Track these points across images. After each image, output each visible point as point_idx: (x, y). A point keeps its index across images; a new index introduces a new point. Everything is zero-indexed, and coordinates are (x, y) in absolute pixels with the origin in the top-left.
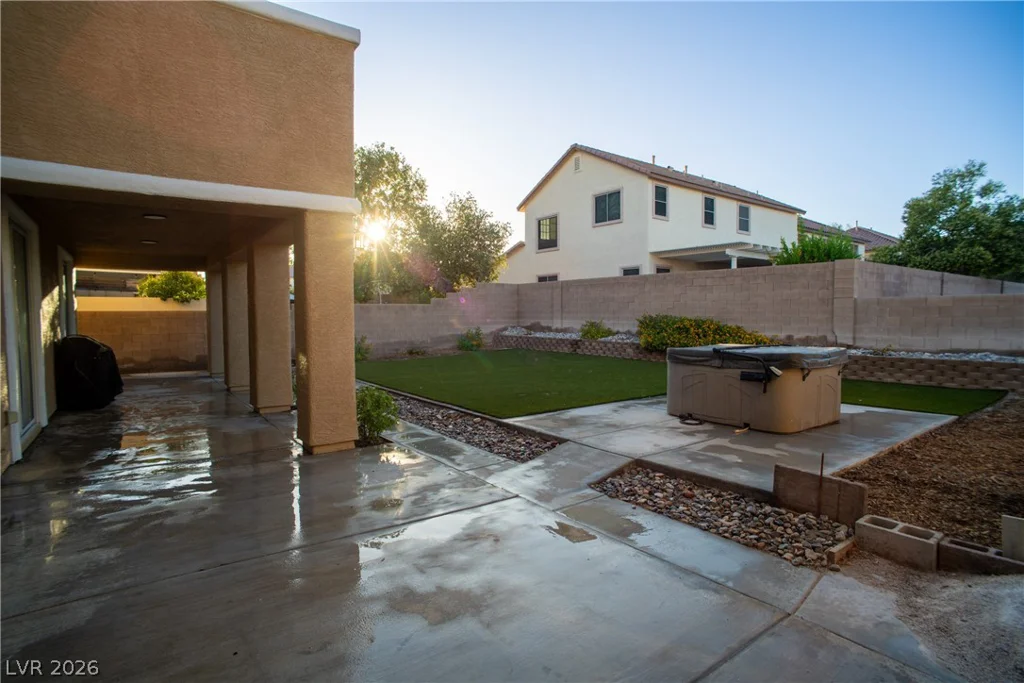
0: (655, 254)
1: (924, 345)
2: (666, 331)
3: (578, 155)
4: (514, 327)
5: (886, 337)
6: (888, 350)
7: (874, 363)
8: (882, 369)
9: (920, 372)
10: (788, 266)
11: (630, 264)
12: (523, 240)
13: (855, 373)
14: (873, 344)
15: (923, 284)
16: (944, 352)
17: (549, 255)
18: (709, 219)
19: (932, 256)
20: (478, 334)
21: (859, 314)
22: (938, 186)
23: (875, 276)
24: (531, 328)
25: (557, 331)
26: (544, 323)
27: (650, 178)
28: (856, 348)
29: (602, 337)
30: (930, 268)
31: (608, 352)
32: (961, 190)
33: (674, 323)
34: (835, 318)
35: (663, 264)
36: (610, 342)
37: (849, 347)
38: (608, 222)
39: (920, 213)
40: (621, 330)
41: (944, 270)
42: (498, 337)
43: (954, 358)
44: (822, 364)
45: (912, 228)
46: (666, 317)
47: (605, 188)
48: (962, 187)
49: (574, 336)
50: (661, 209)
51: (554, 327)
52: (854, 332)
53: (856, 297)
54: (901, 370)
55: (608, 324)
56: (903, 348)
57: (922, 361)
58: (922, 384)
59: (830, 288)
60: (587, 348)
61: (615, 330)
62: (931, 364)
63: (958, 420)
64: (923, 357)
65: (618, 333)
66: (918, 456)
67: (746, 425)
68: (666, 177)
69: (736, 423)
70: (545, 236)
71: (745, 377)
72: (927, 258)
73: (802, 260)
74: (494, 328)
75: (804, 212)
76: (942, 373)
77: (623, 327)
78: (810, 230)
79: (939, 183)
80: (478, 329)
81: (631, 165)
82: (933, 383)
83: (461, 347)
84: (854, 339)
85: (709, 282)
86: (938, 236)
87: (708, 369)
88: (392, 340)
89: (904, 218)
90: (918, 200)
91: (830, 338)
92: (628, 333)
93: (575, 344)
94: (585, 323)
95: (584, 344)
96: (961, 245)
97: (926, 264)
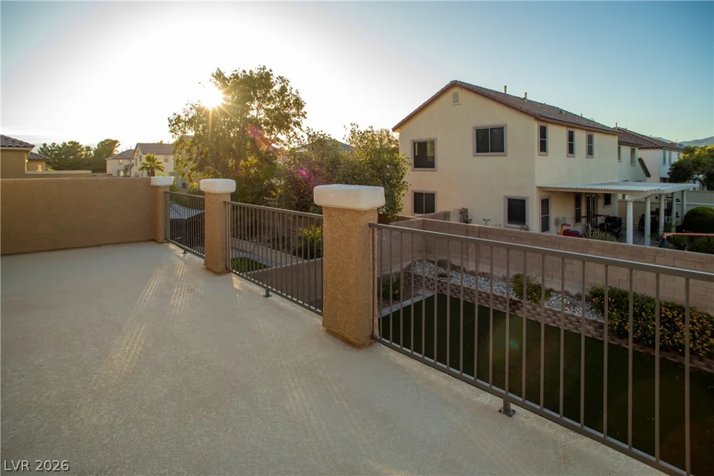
0: (541, 189)
3: (456, 90)
4: (420, 261)
11: (515, 194)
17: (424, 174)
18: (571, 149)
24: (442, 265)
25: (473, 274)
26: (456, 262)
27: (537, 119)
38: (490, 153)
40: (555, 288)
42: (410, 274)
47: (487, 122)
49: (501, 288)
74: (404, 265)
77: (558, 286)
81: (518, 107)
92: (565, 293)
93: (513, 304)
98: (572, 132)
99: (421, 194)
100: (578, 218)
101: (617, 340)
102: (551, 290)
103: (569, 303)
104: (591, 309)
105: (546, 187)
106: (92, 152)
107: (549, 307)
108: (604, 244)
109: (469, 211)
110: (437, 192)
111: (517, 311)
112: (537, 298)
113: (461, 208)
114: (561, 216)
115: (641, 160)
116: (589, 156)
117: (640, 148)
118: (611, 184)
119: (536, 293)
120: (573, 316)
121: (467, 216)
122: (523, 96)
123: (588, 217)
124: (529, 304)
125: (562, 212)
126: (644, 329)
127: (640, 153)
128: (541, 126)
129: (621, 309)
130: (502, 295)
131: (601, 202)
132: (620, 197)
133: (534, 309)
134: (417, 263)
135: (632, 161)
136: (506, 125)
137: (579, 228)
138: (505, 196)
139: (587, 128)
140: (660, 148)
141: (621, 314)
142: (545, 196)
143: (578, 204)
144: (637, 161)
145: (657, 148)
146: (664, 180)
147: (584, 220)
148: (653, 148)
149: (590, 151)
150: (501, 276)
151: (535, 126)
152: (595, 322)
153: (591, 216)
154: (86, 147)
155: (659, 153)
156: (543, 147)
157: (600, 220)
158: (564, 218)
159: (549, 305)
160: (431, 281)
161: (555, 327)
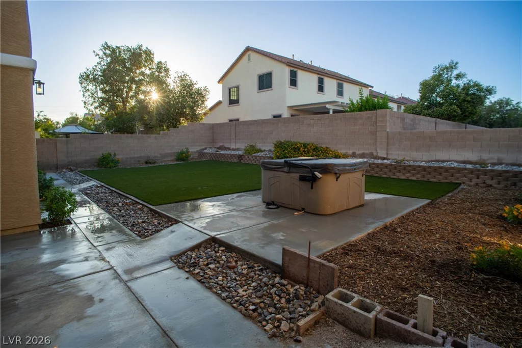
0: (290, 107)
1: (421, 157)
2: (287, 149)
3: (250, 52)
4: (210, 148)
5: (403, 153)
6: (404, 160)
7: (395, 168)
8: (399, 171)
9: (419, 172)
10: (353, 113)
11: (276, 113)
12: (221, 99)
13: (385, 173)
14: (396, 157)
15: (426, 124)
16: (432, 161)
17: (235, 108)
18: (321, 89)
19: (432, 110)
20: (188, 152)
21: (390, 140)
22: (435, 74)
23: (399, 119)
24: (220, 148)
25: (234, 150)
26: (227, 145)
27: (288, 65)
28: (388, 159)
29: (254, 153)
30: (431, 117)
31: (257, 162)
32: (446, 76)
33: (292, 145)
34: (377, 143)
35: (294, 113)
36: (258, 156)
37: (384, 159)
38: (265, 90)
39: (427, 88)
40: (266, 149)
41: (438, 117)
42: (201, 154)
43: (436, 165)
44: (349, 170)
45: (423, 95)
46: (288, 142)
47: (264, 71)
48: (447, 74)
49: (240, 153)
50: (293, 83)
51: (231, 148)
52: (387, 150)
53: (388, 130)
54: (409, 172)
55: (259, 146)
56: (411, 159)
57: (419, 166)
58: (420, 179)
59: (375, 125)
60: (246, 159)
61: (263, 149)
62: (424, 168)
63: (431, 202)
64: (421, 165)
65: (264, 151)
66: (399, 230)
67: (303, 209)
68: (296, 65)
69: (298, 207)
70: (234, 98)
71: (302, 179)
72: (430, 111)
73: (360, 110)
74: (199, 148)
75: (372, 87)
76: (430, 173)
77: (267, 147)
78: (376, 97)
79: (436, 72)
80: (188, 149)
81: (277, 58)
82: (425, 179)
83: (178, 160)
84: (387, 154)
85: (312, 122)
86: (436, 100)
87: (282, 173)
88: (136, 156)
89: (419, 90)
90: (426, 81)
91: (375, 154)
92: (270, 151)
93: (240, 157)
94: (246, 145)
95: (245, 157)
96: (446, 105)
97: (429, 115)
98: (322, 79)
106: (61, 125)
110: (240, 118)
111: (242, 160)
128: (291, 70)
136: (273, 71)
138: (272, 115)
139: (336, 78)
149: (340, 94)
151: (287, 70)
154: (56, 122)
160: (209, 154)
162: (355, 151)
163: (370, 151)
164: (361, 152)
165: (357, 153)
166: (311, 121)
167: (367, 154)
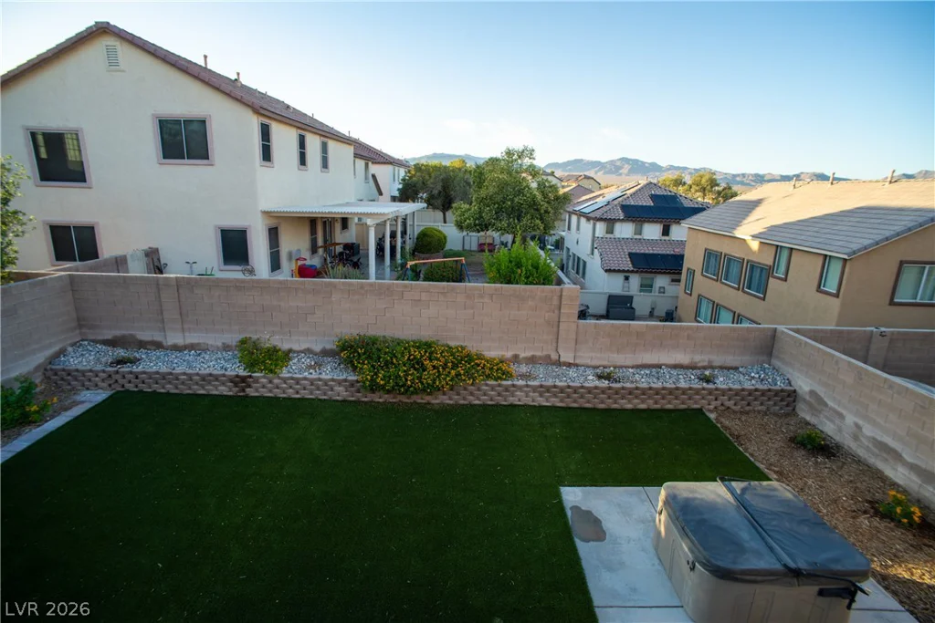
98: (303, 136)
99: (66, 229)
100: (314, 250)
101: (369, 395)
102: (290, 351)
103: (313, 363)
104: (339, 365)
105: (274, 212)
107: (290, 375)
108: (350, 284)
109: (160, 252)
110: (97, 223)
111: (248, 390)
112: (273, 367)
113: (146, 247)
114: (294, 248)
115: (374, 176)
116: (323, 170)
117: (373, 163)
118: (347, 204)
119: (271, 359)
120: (320, 379)
121: (159, 260)
122: (233, 77)
123: (325, 247)
124: (264, 377)
125: (295, 244)
126: (396, 377)
127: (374, 169)
129: (372, 359)
130: (223, 372)
131: (338, 226)
132: (356, 220)
133: (271, 382)
134: (70, 349)
135: (366, 178)
137: (316, 262)
138: (216, 226)
139: (321, 133)
140: (391, 163)
141: (373, 366)
142: (273, 223)
143: (313, 232)
144: (370, 176)
145: (388, 163)
146: (394, 199)
147: (321, 251)
148: (385, 163)
149: (325, 164)
150: (220, 344)
151: (254, 123)
152: (345, 380)
153: (328, 244)
155: (390, 168)
156: (267, 154)
157: (339, 249)
158: (299, 250)
159: (289, 372)
160: (101, 374)
161: (299, 399)
162: (517, 353)
163: (545, 353)
164: (529, 354)
165: (522, 355)
166: (423, 294)
167: (540, 357)
